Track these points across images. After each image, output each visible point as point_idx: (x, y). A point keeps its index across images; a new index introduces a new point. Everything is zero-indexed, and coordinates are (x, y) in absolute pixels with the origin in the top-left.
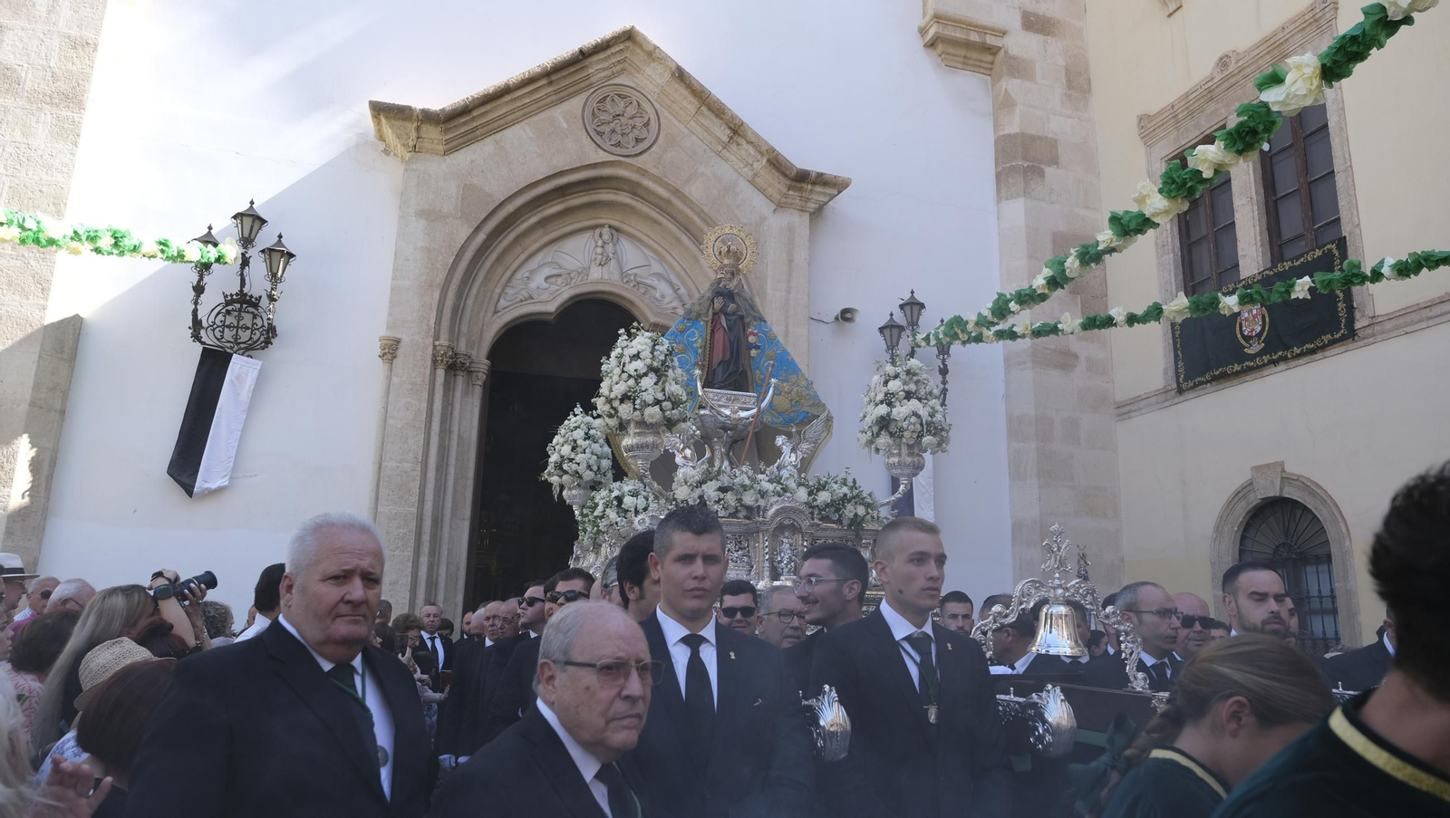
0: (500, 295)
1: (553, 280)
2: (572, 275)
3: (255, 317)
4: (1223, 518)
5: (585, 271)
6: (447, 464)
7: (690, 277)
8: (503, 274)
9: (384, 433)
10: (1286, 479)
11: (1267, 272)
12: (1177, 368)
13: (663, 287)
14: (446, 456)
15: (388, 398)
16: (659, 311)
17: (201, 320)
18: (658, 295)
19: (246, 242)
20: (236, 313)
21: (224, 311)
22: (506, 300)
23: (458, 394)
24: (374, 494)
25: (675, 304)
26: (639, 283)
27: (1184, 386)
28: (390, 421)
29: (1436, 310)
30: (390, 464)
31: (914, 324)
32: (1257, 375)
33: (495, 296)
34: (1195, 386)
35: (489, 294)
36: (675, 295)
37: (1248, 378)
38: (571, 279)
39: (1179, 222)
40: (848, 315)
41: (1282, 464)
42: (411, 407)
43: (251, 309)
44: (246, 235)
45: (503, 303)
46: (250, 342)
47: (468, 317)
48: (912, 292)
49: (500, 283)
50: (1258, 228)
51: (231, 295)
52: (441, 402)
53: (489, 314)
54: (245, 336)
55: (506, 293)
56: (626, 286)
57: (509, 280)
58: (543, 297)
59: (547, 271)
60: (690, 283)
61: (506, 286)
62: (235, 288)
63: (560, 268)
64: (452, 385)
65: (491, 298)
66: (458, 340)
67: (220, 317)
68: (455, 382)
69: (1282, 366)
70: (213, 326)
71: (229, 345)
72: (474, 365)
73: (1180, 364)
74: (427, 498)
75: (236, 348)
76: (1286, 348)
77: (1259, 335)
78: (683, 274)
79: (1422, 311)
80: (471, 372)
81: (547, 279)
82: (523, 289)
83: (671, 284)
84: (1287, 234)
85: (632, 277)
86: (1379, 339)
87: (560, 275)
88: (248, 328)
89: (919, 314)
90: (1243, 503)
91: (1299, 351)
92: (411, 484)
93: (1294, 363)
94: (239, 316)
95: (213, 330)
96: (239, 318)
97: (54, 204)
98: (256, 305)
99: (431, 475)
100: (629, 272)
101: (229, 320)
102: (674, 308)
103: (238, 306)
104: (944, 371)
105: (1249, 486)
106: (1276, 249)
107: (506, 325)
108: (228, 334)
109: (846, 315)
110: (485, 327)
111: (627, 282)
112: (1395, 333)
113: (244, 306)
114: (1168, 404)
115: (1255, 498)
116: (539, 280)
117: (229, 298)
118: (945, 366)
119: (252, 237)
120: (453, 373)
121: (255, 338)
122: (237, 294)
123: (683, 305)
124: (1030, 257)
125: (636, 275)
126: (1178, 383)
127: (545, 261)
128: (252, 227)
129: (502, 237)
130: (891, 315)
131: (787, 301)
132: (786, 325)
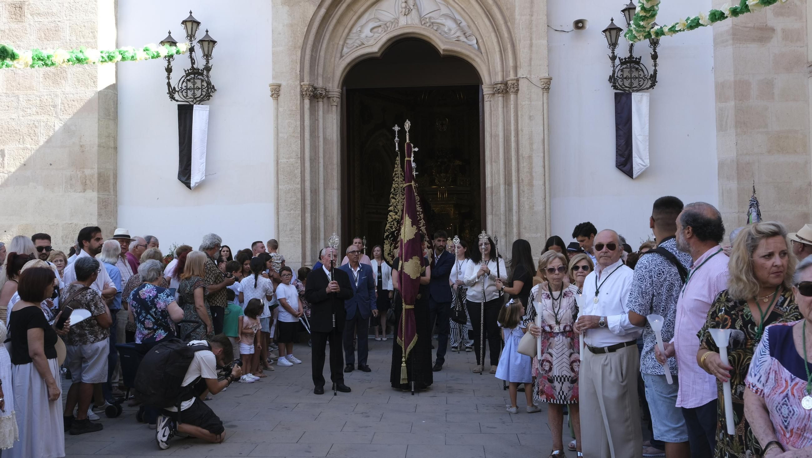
0: (343, 46)
1: (375, 30)
2: (388, 25)
3: (202, 81)
5: (396, 21)
6: (319, 157)
7: (467, 13)
8: (343, 32)
9: (278, 143)
13: (450, 24)
14: (317, 152)
15: (278, 120)
16: (447, 40)
17: (174, 88)
18: (446, 29)
19: (191, 37)
20: (192, 80)
21: (185, 80)
22: (347, 48)
23: (321, 113)
24: (276, 179)
25: (459, 34)
26: (433, 23)
28: (280, 135)
30: (282, 161)
33: (340, 47)
35: (335, 47)
36: (458, 28)
38: (387, 27)
40: (580, 25)
42: (291, 125)
43: (200, 77)
44: (190, 33)
45: (345, 50)
46: (202, 97)
47: (322, 63)
49: (342, 38)
51: (188, 70)
52: (308, 119)
53: (337, 59)
54: (198, 93)
55: (347, 43)
56: (423, 27)
57: (348, 34)
58: (371, 43)
59: (371, 25)
60: (467, 17)
61: (346, 39)
62: (189, 66)
63: (380, 21)
64: (317, 107)
65: (337, 48)
66: (317, 79)
67: (185, 84)
68: (318, 106)
70: (181, 90)
71: (191, 100)
72: (330, 93)
74: (306, 179)
75: (195, 101)
78: (463, 12)
80: (330, 97)
81: (372, 30)
82: (356, 40)
83: (455, 20)
85: (428, 20)
87: (380, 26)
88: (199, 89)
92: (296, 171)
94: (194, 82)
95: (182, 92)
96: (194, 84)
97: (92, 32)
98: (202, 74)
99: (307, 165)
100: (426, 16)
101: (190, 85)
102: (458, 37)
103: (193, 76)
104: (655, 57)
107: (349, 64)
108: (190, 93)
109: (579, 25)
110: (336, 68)
111: (425, 23)
113: (196, 75)
116: (367, 32)
117: (187, 72)
118: (655, 52)
119: (193, 34)
120: (316, 100)
121: (204, 93)
122: (191, 69)
123: (464, 34)
125: (430, 18)
127: (370, 18)
128: (192, 28)
129: (338, 7)
130: (612, 20)
131: (531, 22)
132: (531, 40)
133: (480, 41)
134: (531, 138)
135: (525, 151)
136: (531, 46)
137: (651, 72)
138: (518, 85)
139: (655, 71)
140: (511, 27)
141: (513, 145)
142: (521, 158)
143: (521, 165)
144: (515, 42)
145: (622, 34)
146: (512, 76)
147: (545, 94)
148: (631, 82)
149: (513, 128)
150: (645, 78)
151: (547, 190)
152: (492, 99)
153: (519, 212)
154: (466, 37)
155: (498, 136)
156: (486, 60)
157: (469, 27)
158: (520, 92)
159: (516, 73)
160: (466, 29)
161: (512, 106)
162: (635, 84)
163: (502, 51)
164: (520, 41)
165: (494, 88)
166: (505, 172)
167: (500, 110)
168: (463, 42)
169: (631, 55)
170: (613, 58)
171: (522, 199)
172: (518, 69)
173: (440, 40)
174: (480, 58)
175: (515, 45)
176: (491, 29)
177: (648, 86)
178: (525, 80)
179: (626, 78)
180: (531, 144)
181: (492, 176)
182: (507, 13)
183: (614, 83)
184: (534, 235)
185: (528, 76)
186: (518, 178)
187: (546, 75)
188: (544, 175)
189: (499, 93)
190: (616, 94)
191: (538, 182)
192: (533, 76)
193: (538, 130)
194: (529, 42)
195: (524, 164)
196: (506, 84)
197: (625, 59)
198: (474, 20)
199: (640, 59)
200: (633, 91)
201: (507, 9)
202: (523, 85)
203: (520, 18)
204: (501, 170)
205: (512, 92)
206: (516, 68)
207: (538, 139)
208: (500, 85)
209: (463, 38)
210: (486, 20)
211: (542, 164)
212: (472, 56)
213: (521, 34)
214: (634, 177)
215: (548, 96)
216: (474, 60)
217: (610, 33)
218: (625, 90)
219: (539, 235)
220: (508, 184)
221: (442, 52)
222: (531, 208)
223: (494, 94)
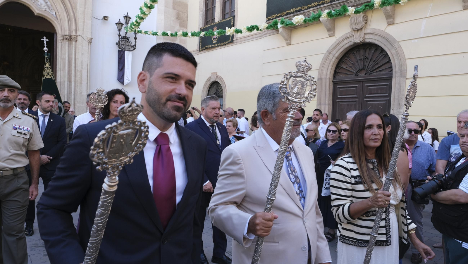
4: (205, 85)
10: (217, 77)
11: (220, 22)
12: (200, 45)
16: (39, 9)
18: (39, 4)
25: (46, 7)
27: (201, 50)
29: (248, 38)
31: (127, 23)
32: (215, 49)
34: (203, 50)
36: (46, 4)
37: (213, 49)
39: (206, 3)
40: (106, 18)
41: (217, 73)
48: (127, 13)
50: (220, 9)
69: (219, 48)
73: (201, 43)
76: (221, 43)
77: (216, 38)
79: (245, 38)
84: (226, 12)
86: (237, 43)
89: (129, 20)
90: (209, 82)
91: (223, 44)
93: (222, 47)
102: (46, 9)
104: (136, 39)
105: (210, 78)
106: (223, 15)
109: (105, 18)
112: (240, 43)
114: (197, 54)
115: (211, 81)
118: (136, 37)
123: (49, 8)
124: (165, 7)
126: (200, 49)
130: (120, 20)
131: (84, 12)
132: (84, 19)
133: (57, 13)
134: (82, 63)
135: (79, 68)
136: (84, 22)
137: (134, 44)
138: (77, 38)
139: (135, 45)
140: (75, 11)
141: (73, 65)
142: (77, 71)
143: (77, 74)
144: (76, 19)
145: (123, 27)
146: (74, 33)
147: (89, 45)
148: (125, 47)
149: (73, 57)
150: (130, 46)
151: (88, 87)
152: (62, 42)
153: (75, 94)
154: (50, 10)
155: (65, 59)
156: (60, 23)
157: (52, 5)
158: (78, 42)
159: (76, 33)
160: (50, 6)
161: (73, 47)
162: (127, 47)
163: (69, 21)
164: (79, 18)
165: (64, 37)
166: (68, 76)
167: (67, 48)
168: (48, 12)
169: (126, 36)
170: (119, 35)
171: (76, 89)
172: (77, 31)
173: (35, 7)
174: (57, 22)
175: (76, 20)
176: (64, 9)
177: (132, 50)
178: (81, 37)
179: (123, 45)
180: (82, 66)
181: (61, 77)
182: (73, 5)
183: (119, 45)
184: (81, 105)
185: (82, 35)
186: (75, 79)
187: (90, 37)
188: (87, 80)
189: (67, 40)
190: (119, 50)
191: (84, 83)
192: (84, 36)
193: (85, 59)
194: (83, 20)
195: (78, 74)
196: (71, 37)
197: (123, 37)
198: (55, 3)
199: (129, 38)
200: (126, 50)
201: (73, 3)
202: (79, 39)
203: (80, 8)
204: (66, 75)
205: (74, 41)
206: (76, 30)
207: (85, 64)
208: (67, 36)
209: (48, 10)
210: (62, 5)
211: (86, 75)
212: (53, 20)
213: (79, 16)
214: (125, 85)
215: (90, 46)
216: (53, 22)
217: (119, 25)
218: (122, 49)
219: (84, 105)
220: (70, 81)
221: (36, 14)
222: (81, 93)
223: (63, 40)
